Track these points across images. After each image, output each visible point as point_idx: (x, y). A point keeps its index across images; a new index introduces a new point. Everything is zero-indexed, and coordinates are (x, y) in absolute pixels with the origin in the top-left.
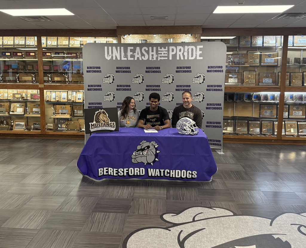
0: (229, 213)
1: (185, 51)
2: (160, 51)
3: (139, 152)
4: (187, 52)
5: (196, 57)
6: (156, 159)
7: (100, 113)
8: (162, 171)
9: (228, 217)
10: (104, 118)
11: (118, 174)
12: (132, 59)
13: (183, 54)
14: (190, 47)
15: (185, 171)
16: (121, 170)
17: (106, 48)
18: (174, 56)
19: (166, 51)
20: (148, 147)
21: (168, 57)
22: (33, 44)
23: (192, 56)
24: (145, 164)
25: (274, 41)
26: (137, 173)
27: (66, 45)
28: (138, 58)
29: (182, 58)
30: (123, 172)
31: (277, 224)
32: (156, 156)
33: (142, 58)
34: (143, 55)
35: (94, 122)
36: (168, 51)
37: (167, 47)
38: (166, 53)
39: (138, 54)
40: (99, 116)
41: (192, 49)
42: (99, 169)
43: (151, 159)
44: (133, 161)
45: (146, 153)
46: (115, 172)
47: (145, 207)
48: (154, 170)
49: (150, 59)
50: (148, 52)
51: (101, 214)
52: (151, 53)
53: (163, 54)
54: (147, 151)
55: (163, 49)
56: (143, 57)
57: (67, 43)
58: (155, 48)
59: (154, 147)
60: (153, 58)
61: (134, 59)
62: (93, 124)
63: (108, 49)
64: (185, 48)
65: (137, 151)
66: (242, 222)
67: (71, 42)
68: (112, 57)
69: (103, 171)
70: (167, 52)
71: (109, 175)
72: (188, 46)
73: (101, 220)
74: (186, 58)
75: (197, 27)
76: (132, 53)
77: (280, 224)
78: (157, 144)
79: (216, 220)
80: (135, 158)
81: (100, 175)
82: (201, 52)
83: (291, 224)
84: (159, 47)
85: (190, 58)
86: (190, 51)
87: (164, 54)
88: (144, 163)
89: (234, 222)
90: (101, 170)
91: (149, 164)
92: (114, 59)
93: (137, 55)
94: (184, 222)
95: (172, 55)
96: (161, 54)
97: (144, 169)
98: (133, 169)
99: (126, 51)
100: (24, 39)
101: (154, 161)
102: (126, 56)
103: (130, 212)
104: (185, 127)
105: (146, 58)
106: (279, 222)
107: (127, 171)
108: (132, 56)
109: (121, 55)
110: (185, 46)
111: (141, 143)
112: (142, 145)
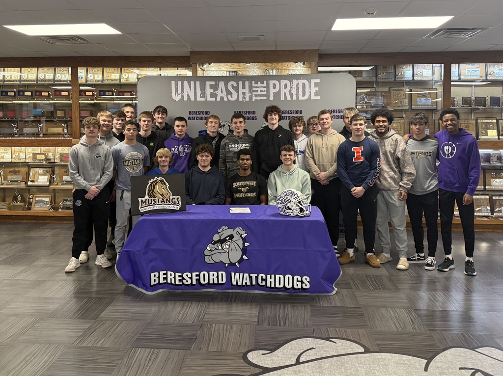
0: (358, 348)
1: (293, 86)
2: (255, 87)
3: (216, 244)
4: (296, 88)
5: (310, 96)
6: (244, 257)
7: (156, 182)
8: (254, 276)
9: (355, 355)
10: (163, 190)
11: (182, 282)
12: (213, 99)
13: (290, 91)
14: (301, 82)
15: (291, 277)
16: (187, 275)
17: (173, 83)
18: (277, 95)
19: (264, 87)
20: (231, 237)
21: (268, 96)
22: (66, 79)
23: (304, 95)
24: (227, 265)
25: (430, 73)
26: (213, 279)
27: (116, 80)
28: (222, 98)
29: (289, 98)
30: (191, 278)
31: (437, 368)
32: (244, 251)
33: (227, 97)
34: (229, 93)
35: (147, 197)
36: (268, 87)
37: (265, 82)
39: (222, 92)
40: (154, 187)
41: (304, 85)
42: (152, 274)
43: (236, 256)
44: (207, 259)
45: (227, 247)
46: (178, 278)
47: (221, 339)
48: (241, 274)
49: (241, 99)
50: (237, 89)
51: (145, 351)
52: (241, 91)
53: (259, 91)
54: (229, 243)
55: (259, 84)
56: (229, 97)
57: (117, 76)
58: (247, 83)
59: (241, 236)
61: (216, 99)
62: (144, 199)
63: (176, 85)
64: (292, 83)
65: (214, 244)
66: (379, 365)
67: (123, 75)
68: (183, 96)
69: (159, 277)
70: (265, 89)
71: (169, 283)
72: (297, 80)
73: (143, 362)
74: (295, 98)
75: (310, 52)
76: (212, 91)
77: (441, 367)
78: (245, 232)
79: (334, 362)
80: (211, 255)
81: (153, 283)
82: (317, 89)
83: (460, 369)
84: (253, 82)
85: (301, 98)
86: (301, 87)
87: (261, 91)
88: (225, 264)
89: (364, 365)
90: (155, 275)
91: (232, 264)
92: (186, 99)
93: (221, 94)
94: (282, 365)
95: (274, 93)
96: (257, 91)
97: (224, 274)
98: (206, 273)
99: (203, 89)
100: (53, 72)
101: (241, 261)
102: (203, 94)
103: (194, 348)
104: (289, 205)
105: (234, 98)
106: (439, 365)
107: (198, 278)
108: (213, 95)
109: (195, 94)
110: (292, 80)
111: (219, 231)
112: (221, 234)
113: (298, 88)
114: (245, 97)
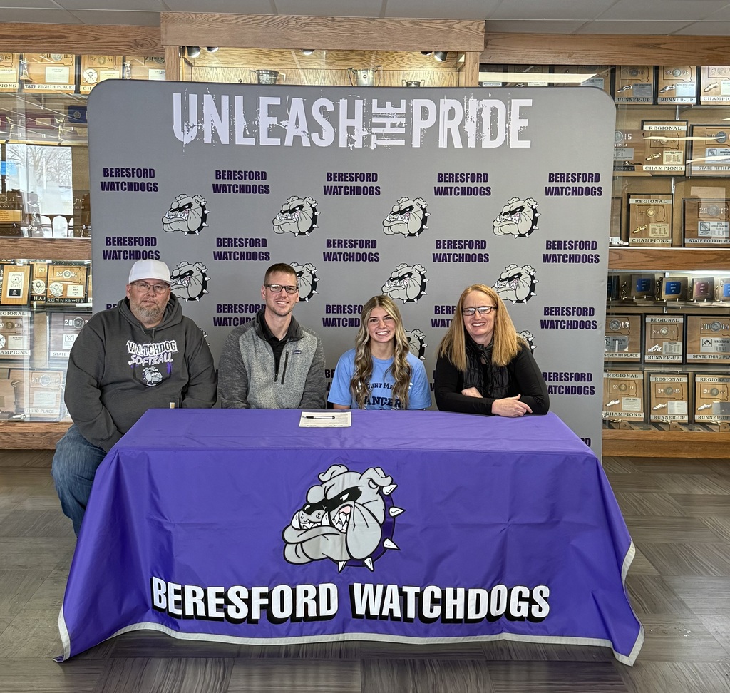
1: (470, 116)
2: (377, 115)
3: (315, 513)
4: (475, 120)
5: (507, 139)
6: (388, 544)
8: (411, 591)
11: (226, 611)
12: (277, 142)
13: (461, 127)
14: (488, 104)
15: (504, 590)
16: (238, 594)
17: (177, 98)
18: (430, 135)
19: (400, 115)
20: (354, 493)
21: (407, 136)
23: (493, 137)
24: (341, 565)
28: (297, 139)
29: (458, 144)
30: (248, 602)
32: (388, 528)
33: (310, 138)
34: (314, 127)
36: (408, 115)
37: (403, 102)
38: (401, 124)
39: (297, 124)
41: (494, 112)
44: (290, 553)
45: (343, 518)
48: (380, 588)
49: (343, 143)
52: (344, 122)
53: (388, 125)
55: (389, 108)
56: (315, 136)
58: (359, 104)
60: (353, 141)
61: (283, 142)
63: (185, 103)
64: (467, 107)
65: (309, 512)
68: (200, 133)
70: (403, 120)
71: (190, 617)
72: (480, 99)
74: (472, 143)
76: (274, 121)
78: (389, 480)
80: (301, 543)
82: (525, 123)
84: (375, 102)
85: (487, 143)
86: (486, 116)
87: (393, 125)
92: (208, 139)
93: (294, 129)
95: (422, 130)
96: (383, 125)
98: (287, 590)
99: (251, 113)
101: (379, 553)
102: (251, 130)
105: (327, 140)
107: (266, 601)
108: (276, 132)
109: (232, 127)
110: (467, 100)
111: (323, 477)
112: (328, 485)
113: (480, 121)
114: (354, 137)
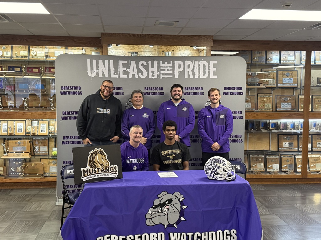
1: (195, 67)
2: (162, 67)
3: (157, 208)
4: (197, 68)
5: (209, 75)
6: (182, 218)
7: (96, 153)
8: (190, 234)
10: (102, 160)
12: (126, 76)
13: (193, 71)
14: (202, 63)
15: (221, 232)
17: (89, 61)
18: (182, 74)
19: (171, 67)
20: (170, 201)
21: (173, 74)
23: (204, 74)
24: (166, 226)
27: (24, 57)
28: (133, 75)
29: (192, 77)
32: (182, 213)
33: (138, 75)
34: (139, 71)
35: (88, 167)
36: (174, 67)
37: (171, 62)
38: (171, 70)
39: (133, 70)
40: (94, 157)
41: (204, 65)
42: (98, 239)
43: (174, 218)
44: (148, 223)
45: (166, 210)
48: (179, 234)
49: (150, 77)
50: (146, 68)
52: (150, 69)
53: (166, 70)
54: (168, 207)
55: (166, 64)
56: (140, 74)
57: (25, 53)
58: (156, 63)
59: (179, 200)
60: (154, 76)
61: (128, 76)
62: (86, 169)
63: (92, 63)
64: (195, 64)
65: (154, 208)
67: (32, 53)
68: (98, 74)
70: (172, 68)
72: (199, 61)
74: (196, 76)
75: (206, 38)
76: (125, 69)
78: (182, 196)
80: (152, 218)
82: (215, 69)
84: (161, 62)
85: (202, 77)
86: (201, 67)
87: (168, 70)
88: (164, 225)
91: (170, 225)
92: (100, 76)
93: (132, 71)
95: (179, 72)
96: (164, 70)
97: (163, 234)
98: (147, 235)
99: (116, 67)
101: (179, 222)
102: (117, 72)
104: (218, 170)
105: (144, 75)
108: (125, 73)
109: (109, 71)
110: (194, 61)
111: (159, 196)
112: (161, 198)
113: (199, 69)
114: (154, 75)
